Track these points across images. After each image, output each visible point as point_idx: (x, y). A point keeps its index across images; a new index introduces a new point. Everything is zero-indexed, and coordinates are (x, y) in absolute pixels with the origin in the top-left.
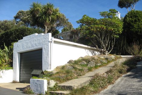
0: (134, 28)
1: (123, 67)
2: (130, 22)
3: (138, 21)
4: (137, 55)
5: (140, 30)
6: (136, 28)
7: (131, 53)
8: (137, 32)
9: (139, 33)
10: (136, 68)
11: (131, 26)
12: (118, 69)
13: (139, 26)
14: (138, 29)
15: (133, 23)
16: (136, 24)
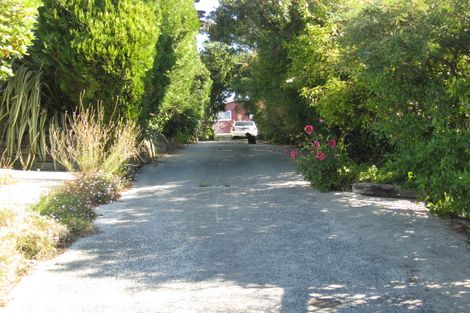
0: (91, 37)
1: (42, 226)
2: (72, 8)
3: (112, 7)
4: (92, 173)
5: (116, 53)
6: (98, 41)
7: (66, 163)
8: (101, 59)
9: (109, 68)
10: (97, 231)
11: (77, 26)
12: (18, 233)
13: (113, 34)
14: (107, 46)
15: (85, 11)
16: (100, 19)
